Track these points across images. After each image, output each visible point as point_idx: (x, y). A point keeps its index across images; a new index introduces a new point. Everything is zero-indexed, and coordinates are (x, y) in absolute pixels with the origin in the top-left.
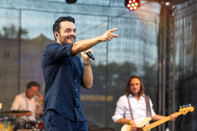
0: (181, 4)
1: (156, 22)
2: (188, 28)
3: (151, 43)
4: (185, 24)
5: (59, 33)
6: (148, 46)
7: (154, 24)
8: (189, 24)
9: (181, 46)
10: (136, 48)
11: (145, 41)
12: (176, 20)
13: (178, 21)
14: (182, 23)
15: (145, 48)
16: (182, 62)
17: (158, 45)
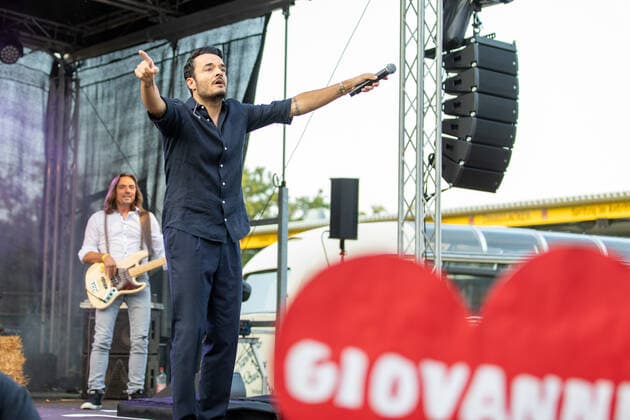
0: (95, 59)
1: (43, 88)
2: (105, 103)
3: (33, 126)
4: (100, 96)
5: (194, 78)
6: (28, 132)
7: (39, 91)
8: (109, 96)
9: (90, 135)
10: (8, 133)
11: (23, 121)
12: (82, 88)
13: (85, 90)
14: (94, 92)
15: (22, 135)
16: (90, 164)
17: (46, 130)
